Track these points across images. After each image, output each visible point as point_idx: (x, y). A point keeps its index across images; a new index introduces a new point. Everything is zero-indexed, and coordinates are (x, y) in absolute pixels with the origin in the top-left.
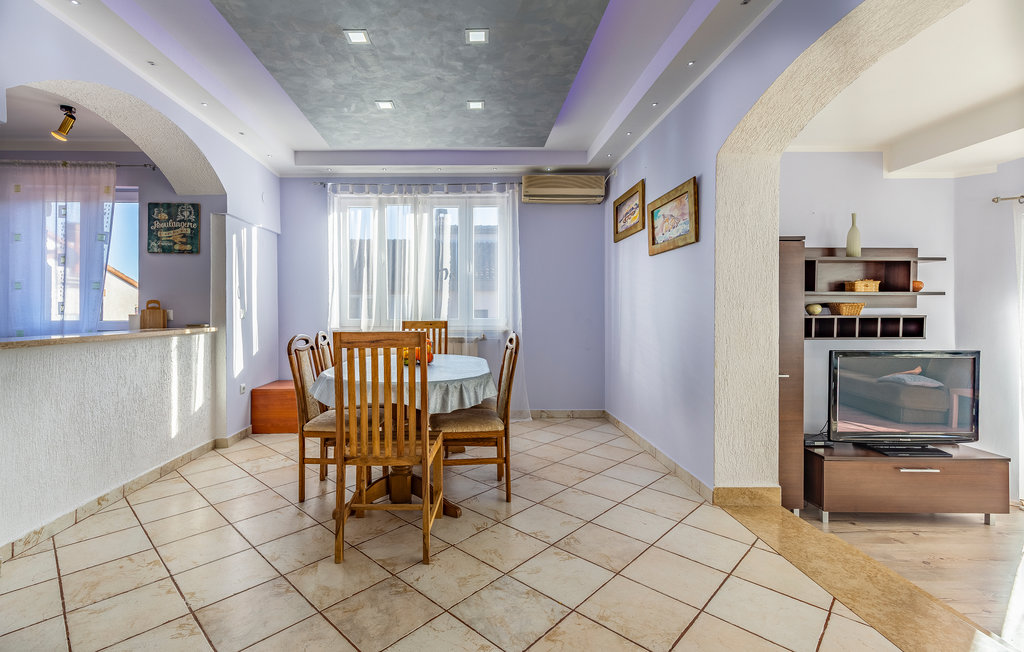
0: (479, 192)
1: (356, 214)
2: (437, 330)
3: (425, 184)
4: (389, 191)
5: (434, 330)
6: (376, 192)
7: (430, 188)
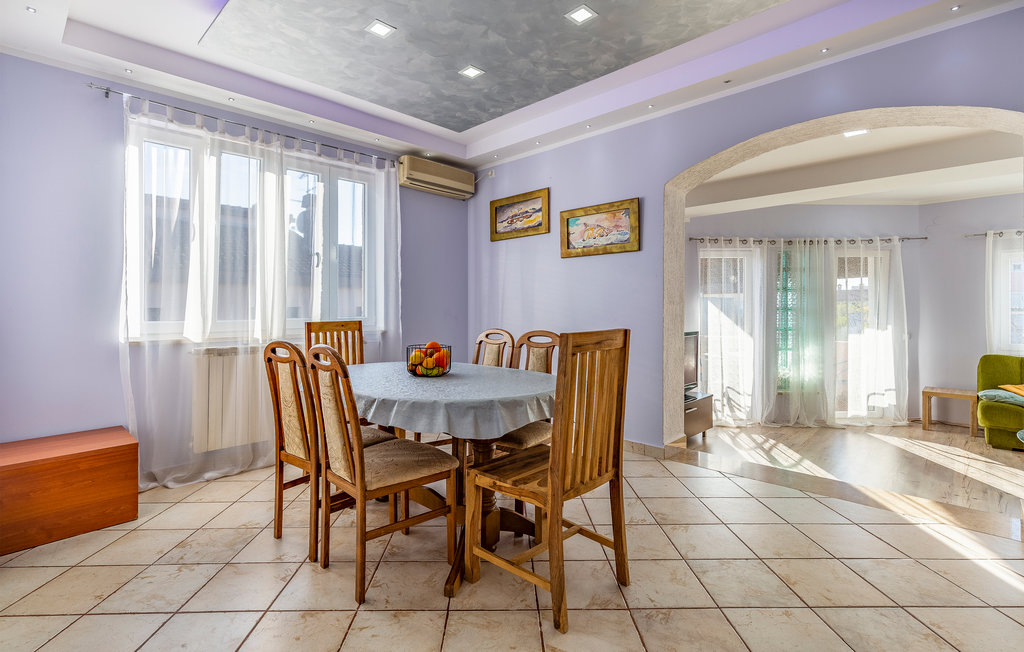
0: (357, 163)
1: (176, 155)
2: (350, 333)
3: (290, 136)
4: (234, 134)
5: (346, 334)
6: (212, 129)
7: (297, 143)
